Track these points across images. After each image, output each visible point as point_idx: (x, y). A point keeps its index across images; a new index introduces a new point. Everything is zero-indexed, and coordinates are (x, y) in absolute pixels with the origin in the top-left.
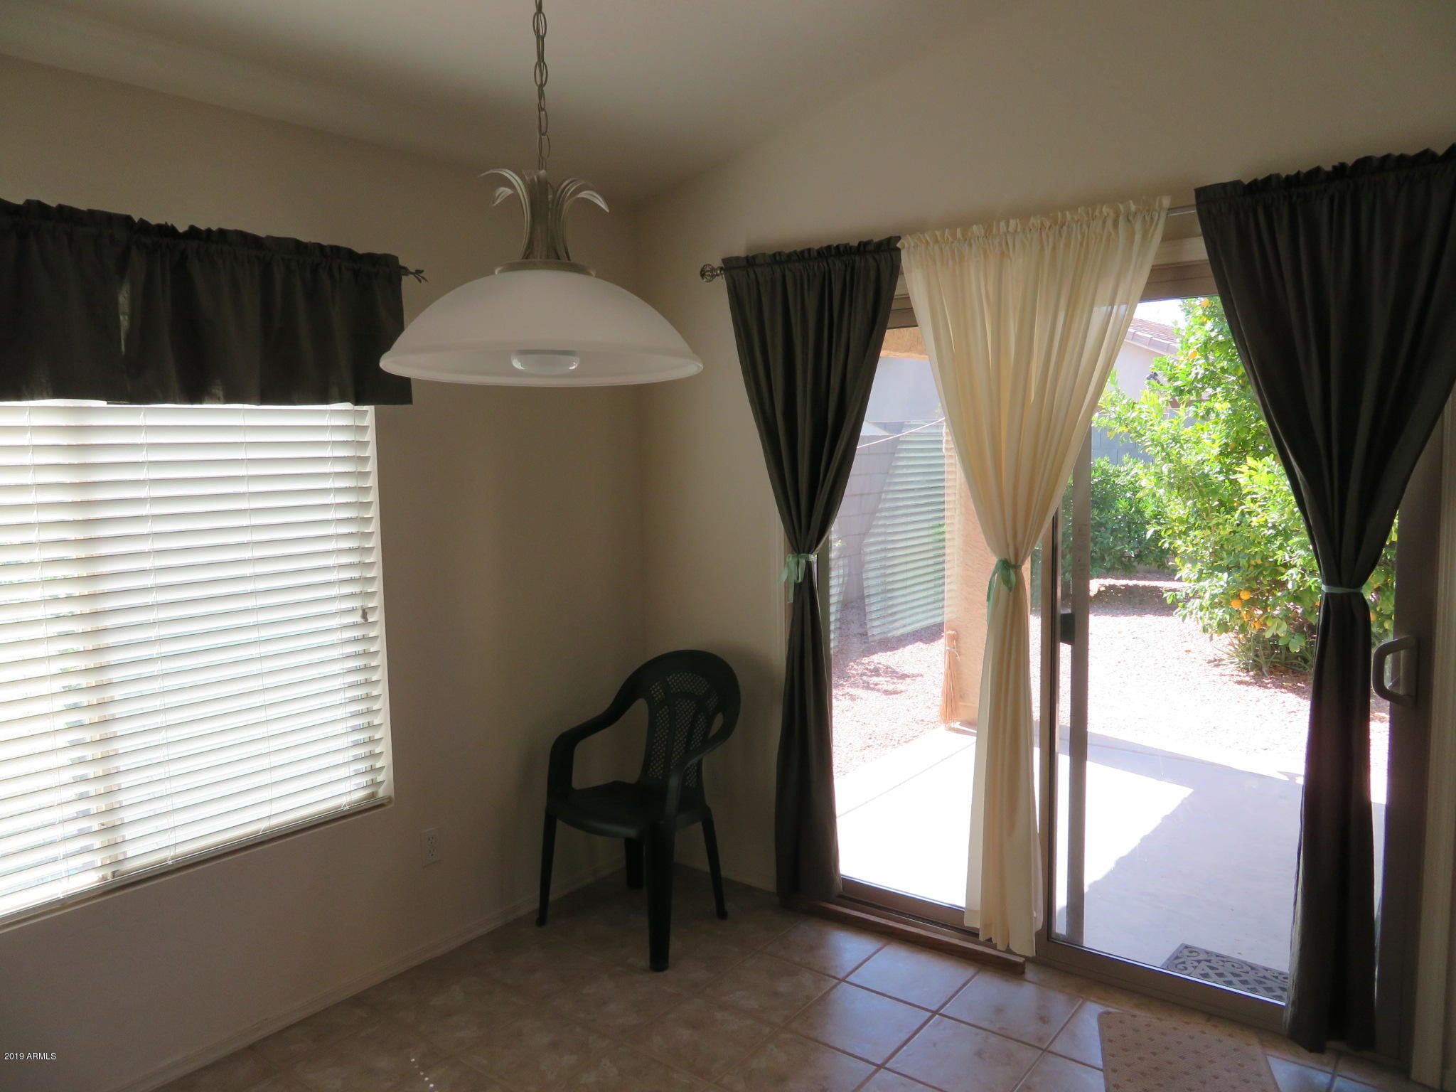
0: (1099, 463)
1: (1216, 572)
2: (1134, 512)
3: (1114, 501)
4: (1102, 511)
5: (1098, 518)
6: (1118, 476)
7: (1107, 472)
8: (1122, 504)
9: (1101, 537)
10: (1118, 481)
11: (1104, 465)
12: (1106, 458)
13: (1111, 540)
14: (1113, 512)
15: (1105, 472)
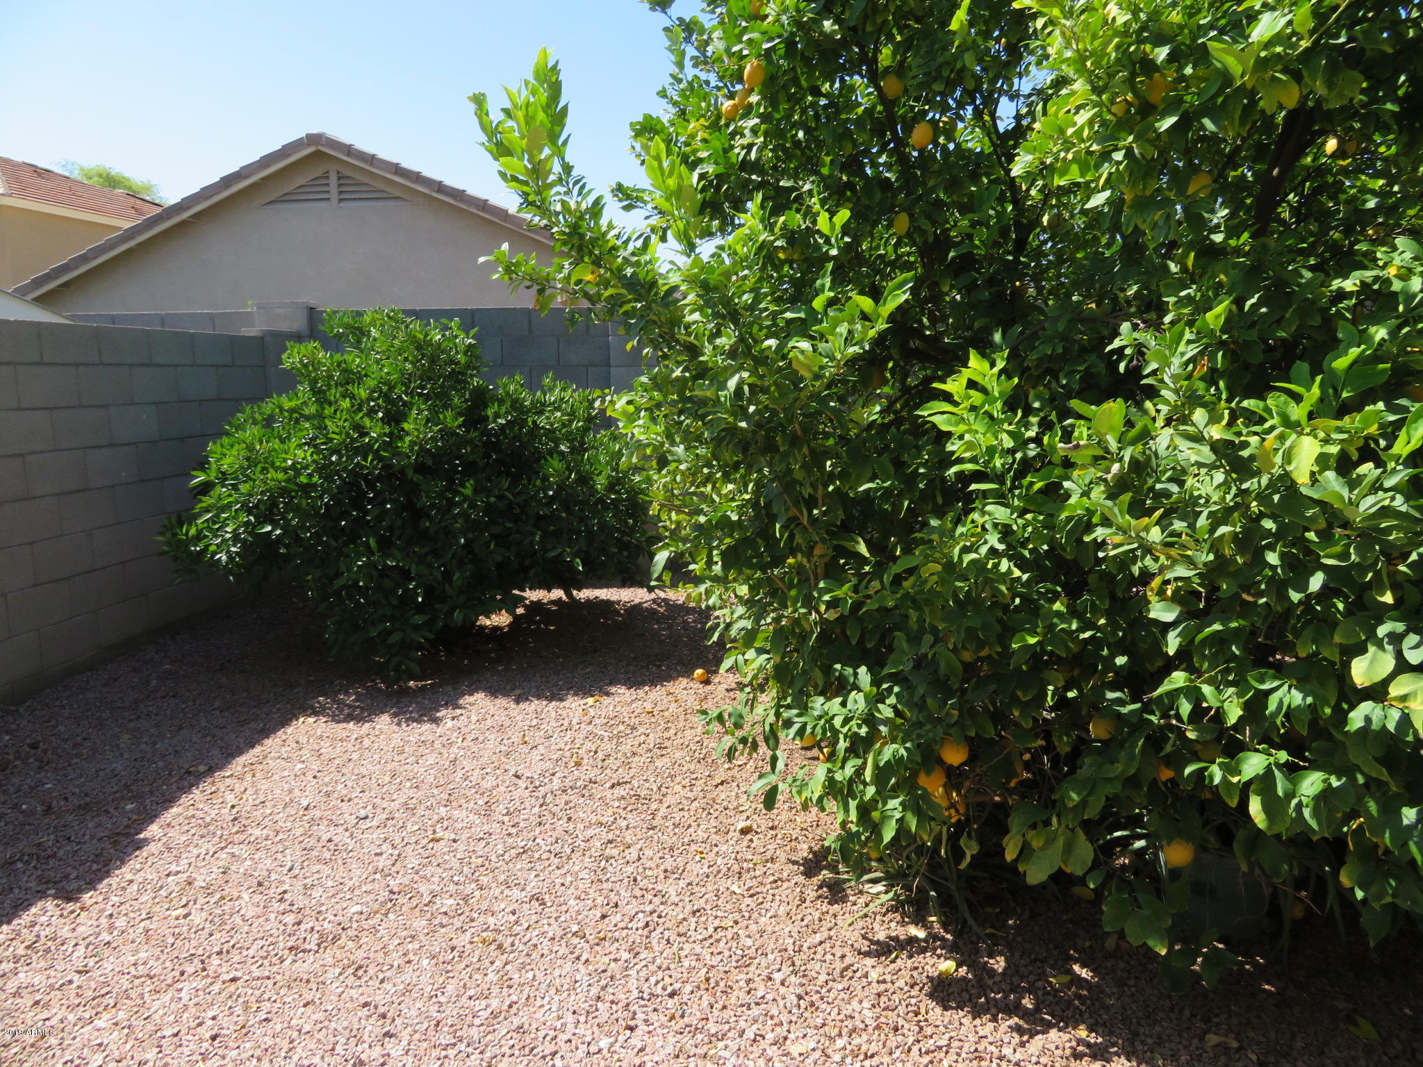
0: (505, 386)
1: (838, 666)
2: (575, 481)
3: (538, 461)
4: (516, 479)
5: (510, 496)
6: (541, 413)
7: (522, 405)
8: (554, 467)
9: (518, 532)
10: (542, 422)
11: (516, 390)
12: (517, 377)
13: (537, 538)
14: (538, 483)
15: (516, 405)
